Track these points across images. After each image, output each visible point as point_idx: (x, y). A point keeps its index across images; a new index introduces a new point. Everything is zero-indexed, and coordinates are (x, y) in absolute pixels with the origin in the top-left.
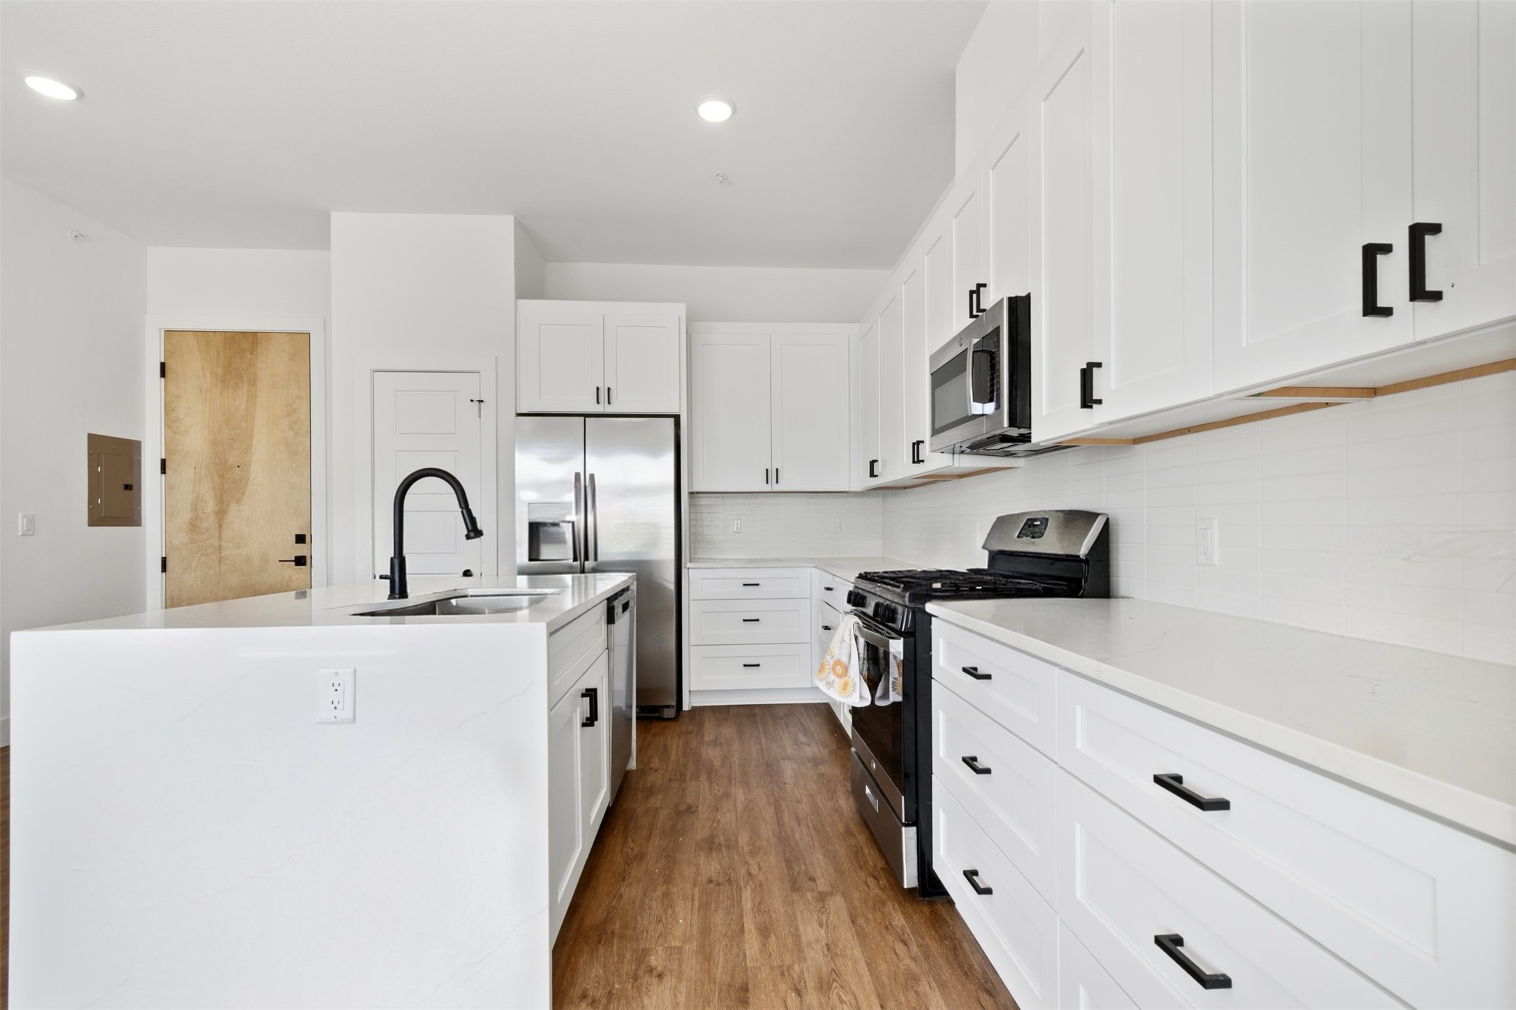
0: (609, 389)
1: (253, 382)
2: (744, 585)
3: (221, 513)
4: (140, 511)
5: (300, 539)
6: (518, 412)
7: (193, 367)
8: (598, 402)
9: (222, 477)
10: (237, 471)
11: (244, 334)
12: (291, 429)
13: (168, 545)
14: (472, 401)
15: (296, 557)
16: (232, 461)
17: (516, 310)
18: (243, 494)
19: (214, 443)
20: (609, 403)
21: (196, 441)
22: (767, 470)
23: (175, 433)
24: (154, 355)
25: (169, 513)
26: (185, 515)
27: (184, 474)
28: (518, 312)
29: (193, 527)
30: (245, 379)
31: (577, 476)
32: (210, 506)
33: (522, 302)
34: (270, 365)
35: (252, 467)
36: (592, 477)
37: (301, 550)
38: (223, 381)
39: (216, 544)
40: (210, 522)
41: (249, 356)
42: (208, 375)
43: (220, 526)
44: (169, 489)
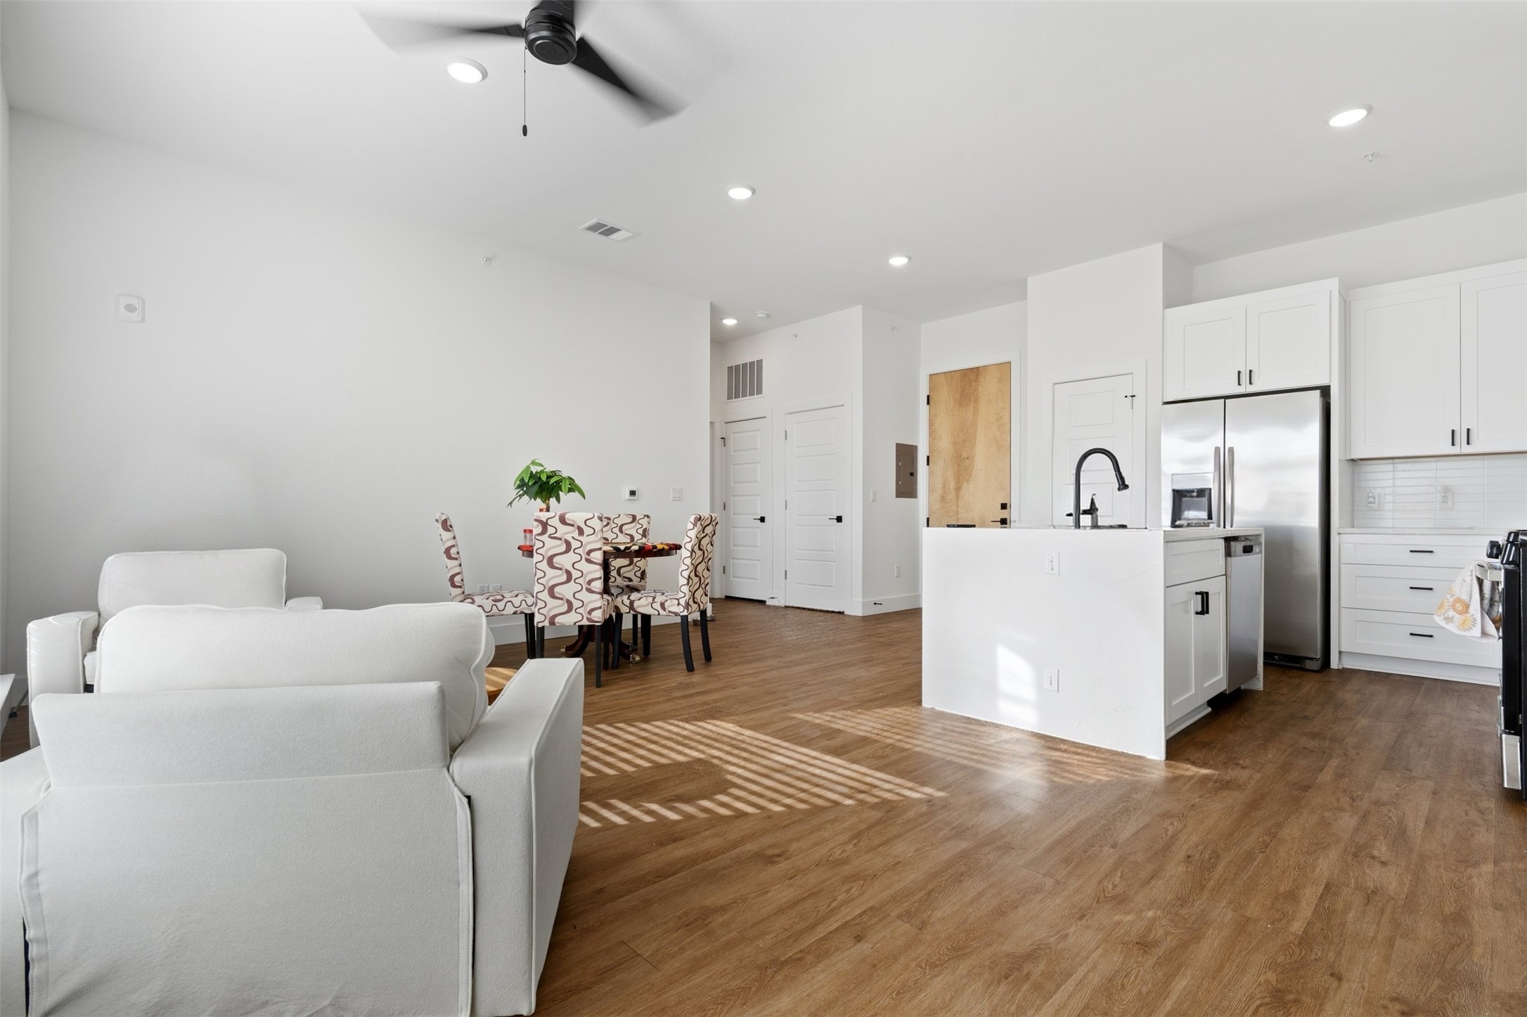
0: (1251, 371)
1: (976, 401)
2: (1411, 551)
3: (958, 489)
4: (916, 489)
5: (1004, 506)
6: (1165, 401)
7: (945, 396)
8: (1239, 384)
9: (959, 466)
10: (967, 461)
11: (971, 369)
12: (999, 430)
13: (930, 510)
14: (1126, 397)
15: (1001, 519)
16: (964, 455)
17: (1163, 318)
18: (970, 476)
19: (954, 444)
20: (1251, 383)
21: (945, 444)
22: (1453, 431)
23: (934, 439)
24: (924, 391)
25: (931, 490)
26: (939, 491)
27: (939, 464)
28: (1165, 320)
29: (943, 499)
30: (972, 400)
31: (1217, 449)
32: (952, 485)
33: (1169, 311)
34: (987, 387)
35: (976, 458)
36: (1231, 450)
37: (1004, 514)
38: (960, 403)
39: (955, 510)
40: (952, 496)
41: (974, 384)
42: (952, 399)
43: (958, 498)
44: (931, 474)
